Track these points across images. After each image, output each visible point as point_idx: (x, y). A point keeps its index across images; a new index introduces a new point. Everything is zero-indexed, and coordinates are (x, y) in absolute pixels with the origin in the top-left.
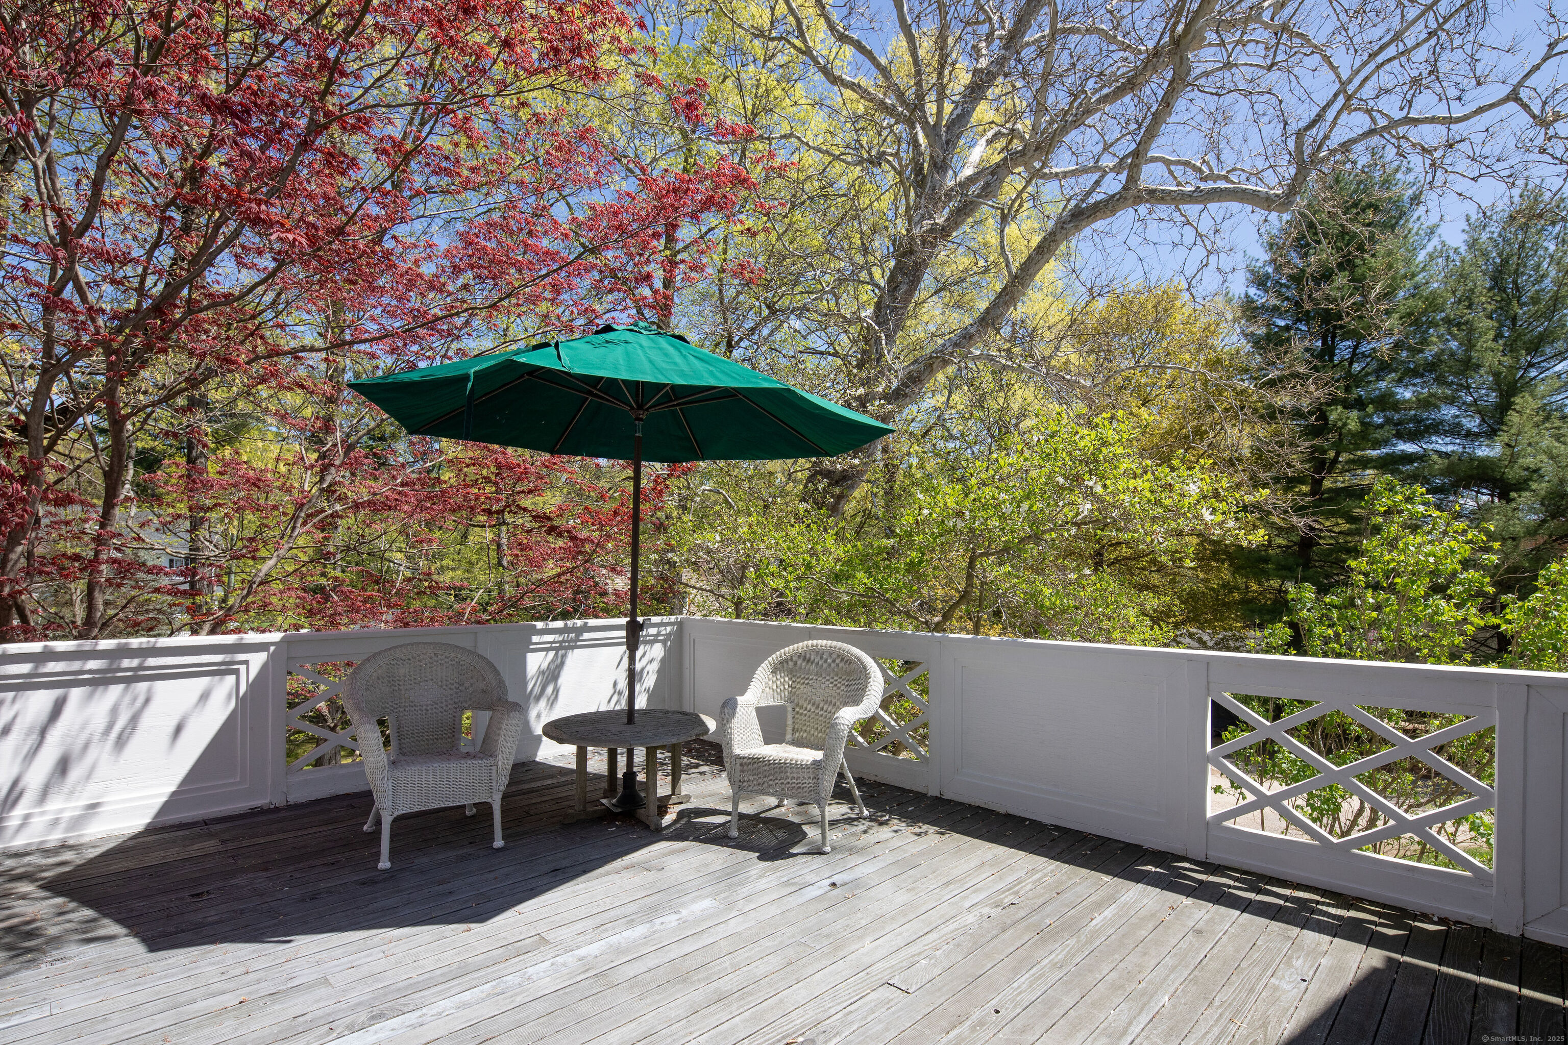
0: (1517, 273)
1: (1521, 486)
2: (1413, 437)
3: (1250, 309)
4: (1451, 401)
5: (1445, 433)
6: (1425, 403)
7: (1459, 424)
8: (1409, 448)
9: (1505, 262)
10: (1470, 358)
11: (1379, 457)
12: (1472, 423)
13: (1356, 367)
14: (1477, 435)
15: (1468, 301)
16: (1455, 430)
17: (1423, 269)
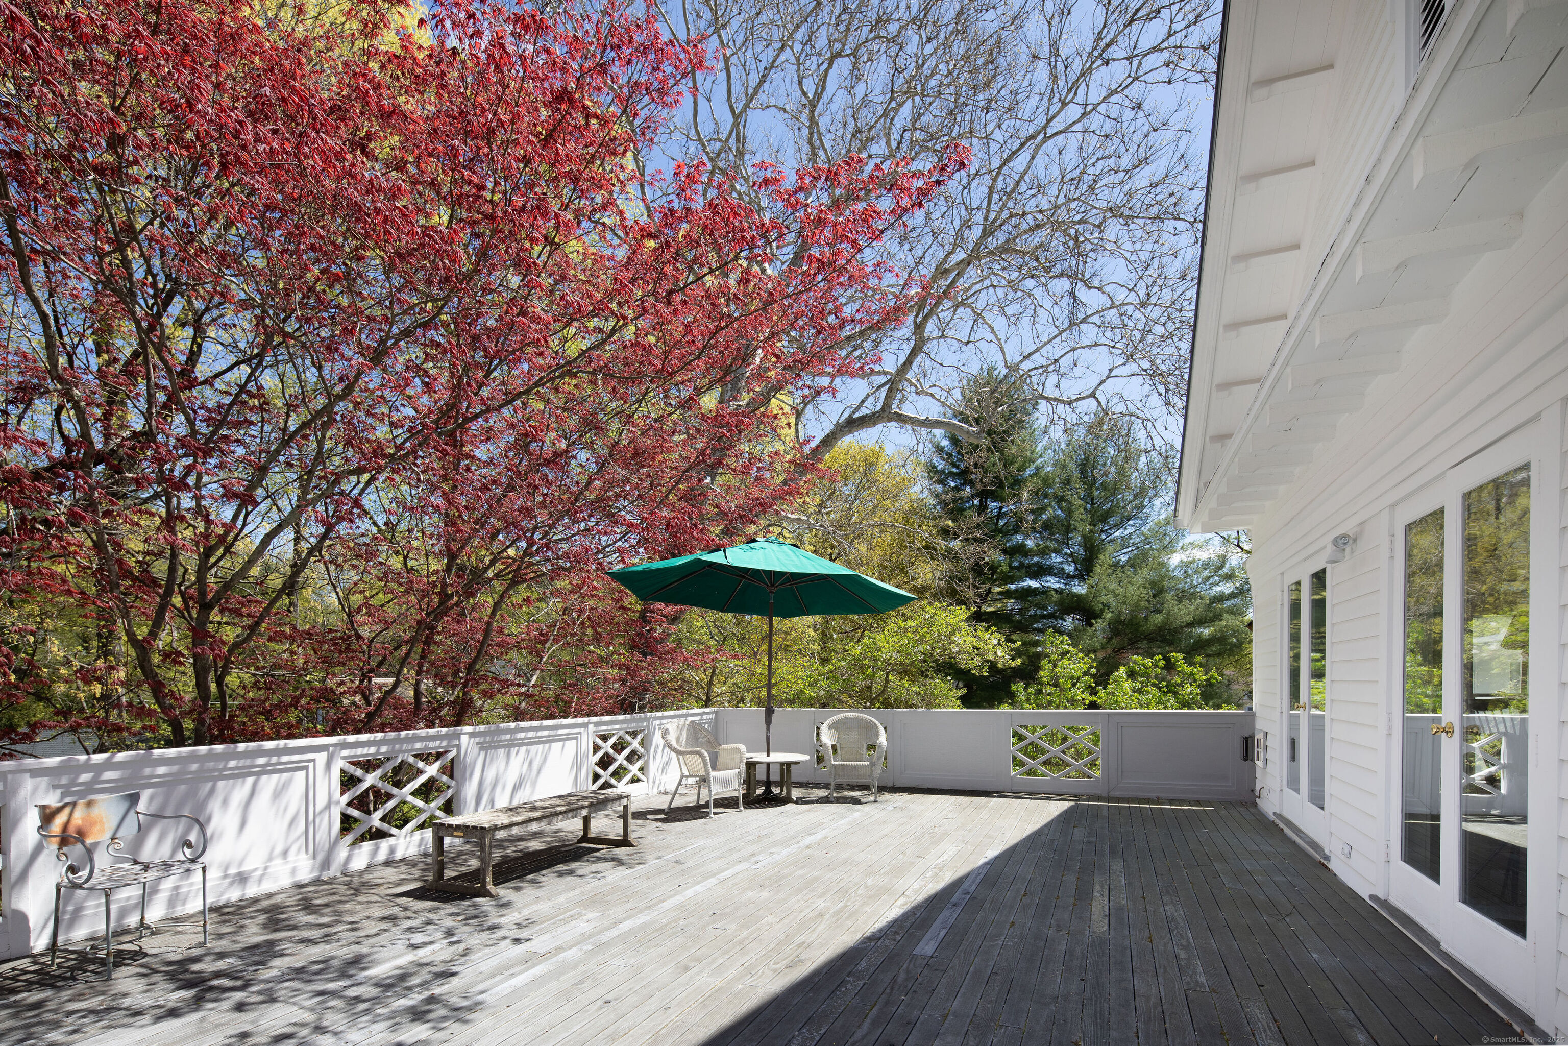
0: (1094, 468)
1: (1097, 616)
2: (1035, 576)
3: (932, 469)
4: (1057, 551)
5: (1055, 575)
6: (1043, 552)
7: (1063, 569)
8: (1033, 584)
9: (1087, 459)
10: (1069, 525)
11: (1016, 590)
12: (1070, 568)
13: (1001, 523)
14: (1073, 577)
15: (1067, 482)
16: (1061, 574)
17: (1041, 456)
